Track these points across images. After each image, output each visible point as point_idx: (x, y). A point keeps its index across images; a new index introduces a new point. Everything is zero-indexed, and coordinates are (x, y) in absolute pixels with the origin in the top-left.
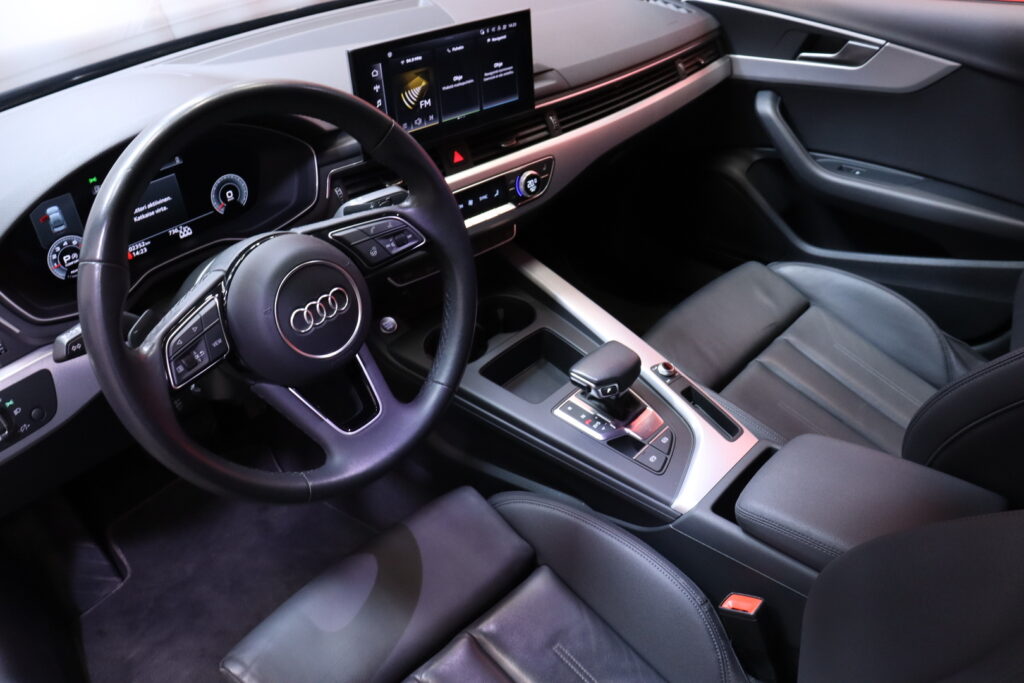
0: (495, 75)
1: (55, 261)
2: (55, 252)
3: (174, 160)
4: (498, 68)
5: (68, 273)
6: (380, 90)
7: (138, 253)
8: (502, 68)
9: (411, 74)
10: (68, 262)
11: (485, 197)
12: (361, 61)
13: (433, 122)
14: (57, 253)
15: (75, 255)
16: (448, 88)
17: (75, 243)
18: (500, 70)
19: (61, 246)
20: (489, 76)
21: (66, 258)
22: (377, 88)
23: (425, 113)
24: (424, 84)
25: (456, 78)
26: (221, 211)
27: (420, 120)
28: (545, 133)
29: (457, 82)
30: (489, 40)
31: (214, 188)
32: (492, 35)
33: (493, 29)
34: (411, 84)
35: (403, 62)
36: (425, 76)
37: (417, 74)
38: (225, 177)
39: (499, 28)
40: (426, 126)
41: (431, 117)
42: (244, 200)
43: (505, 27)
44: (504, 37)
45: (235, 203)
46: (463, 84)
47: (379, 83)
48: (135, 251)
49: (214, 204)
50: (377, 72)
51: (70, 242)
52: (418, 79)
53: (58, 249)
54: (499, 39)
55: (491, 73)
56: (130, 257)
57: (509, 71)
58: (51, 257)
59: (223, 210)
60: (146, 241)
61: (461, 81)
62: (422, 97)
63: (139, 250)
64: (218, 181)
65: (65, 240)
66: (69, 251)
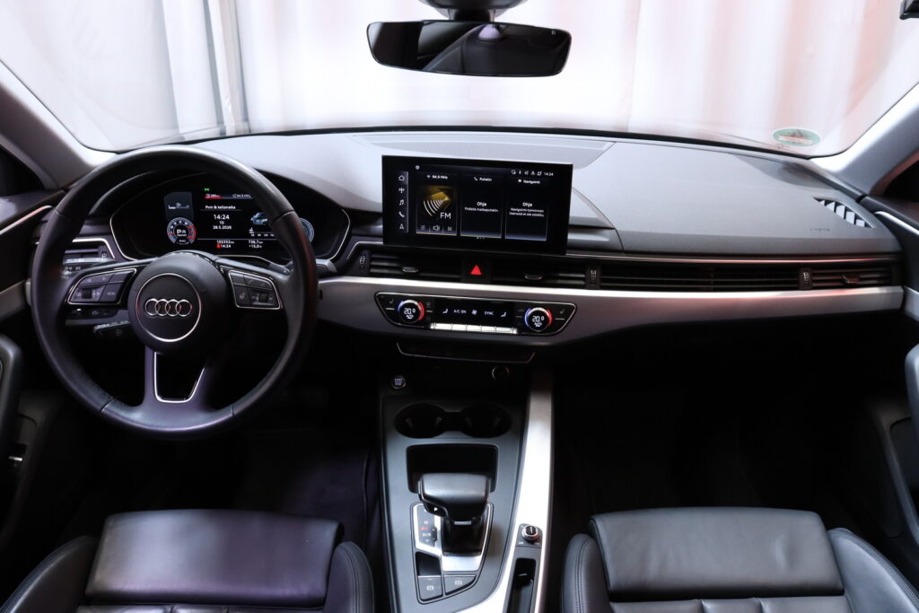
0: (523, 212)
1: (172, 230)
2: (173, 225)
4: (526, 207)
5: (178, 240)
6: (404, 192)
7: (224, 246)
8: (530, 208)
9: (436, 188)
10: (179, 233)
11: (491, 313)
12: (392, 166)
13: (450, 233)
15: (184, 231)
16: (470, 209)
17: (186, 223)
18: (527, 210)
19: (178, 222)
20: (515, 212)
21: (179, 231)
22: (402, 190)
23: (445, 224)
24: (447, 199)
25: (479, 204)
27: (438, 228)
28: (582, 283)
29: (481, 207)
30: (520, 181)
32: (523, 177)
33: (526, 173)
34: (433, 196)
35: (429, 176)
36: (448, 193)
37: (442, 190)
39: (533, 173)
40: (443, 234)
41: (450, 229)
43: (539, 174)
44: (538, 182)
46: (486, 210)
47: (404, 186)
50: (404, 178)
51: (183, 222)
52: (442, 194)
53: (175, 223)
54: (532, 182)
55: (519, 210)
56: (218, 246)
57: (539, 213)
58: (170, 227)
60: (231, 241)
61: (485, 208)
62: (442, 209)
63: (225, 244)
65: (181, 220)
66: (182, 227)
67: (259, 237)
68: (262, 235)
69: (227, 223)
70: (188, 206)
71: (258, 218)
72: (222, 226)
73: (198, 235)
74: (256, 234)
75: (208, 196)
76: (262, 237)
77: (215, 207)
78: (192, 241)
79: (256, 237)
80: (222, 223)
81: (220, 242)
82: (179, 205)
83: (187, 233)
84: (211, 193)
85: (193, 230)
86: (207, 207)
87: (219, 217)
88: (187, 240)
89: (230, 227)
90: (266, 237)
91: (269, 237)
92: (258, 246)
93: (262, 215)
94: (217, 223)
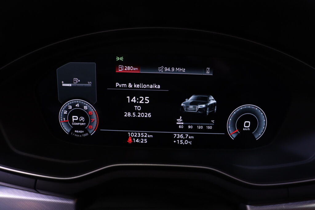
1: (65, 116)
2: (67, 109)
3: (205, 71)
5: (72, 131)
7: (137, 141)
10: (75, 121)
14: (68, 110)
15: (82, 119)
17: (86, 108)
19: (73, 105)
21: (75, 118)
26: (233, 136)
31: (234, 112)
38: (249, 106)
42: (258, 135)
45: (249, 134)
48: (136, 138)
49: (229, 127)
51: (82, 106)
53: (70, 107)
56: (130, 140)
58: (63, 111)
59: (234, 136)
60: (148, 134)
63: (140, 138)
64: (241, 108)
65: (78, 102)
66: (79, 112)
67: (190, 130)
68: (195, 127)
69: (145, 108)
70: (89, 84)
71: (192, 104)
72: (137, 112)
73: (101, 124)
74: (186, 126)
75: (121, 69)
76: (195, 129)
77: (130, 85)
78: (92, 132)
79: (185, 129)
80: (137, 107)
81: (132, 134)
82: (77, 80)
83: (86, 121)
84: (125, 63)
85: (95, 118)
86: (117, 84)
87: (134, 100)
88: (86, 131)
89: (149, 115)
90: (200, 130)
91: (205, 130)
92: (186, 142)
93: (198, 99)
94: (131, 107)
